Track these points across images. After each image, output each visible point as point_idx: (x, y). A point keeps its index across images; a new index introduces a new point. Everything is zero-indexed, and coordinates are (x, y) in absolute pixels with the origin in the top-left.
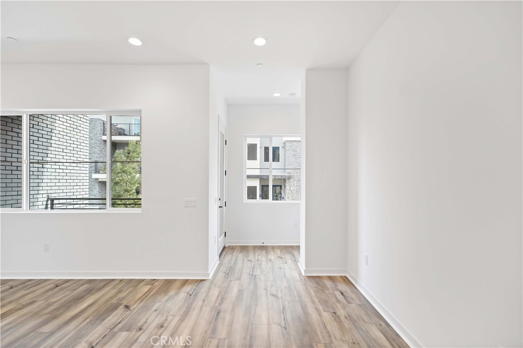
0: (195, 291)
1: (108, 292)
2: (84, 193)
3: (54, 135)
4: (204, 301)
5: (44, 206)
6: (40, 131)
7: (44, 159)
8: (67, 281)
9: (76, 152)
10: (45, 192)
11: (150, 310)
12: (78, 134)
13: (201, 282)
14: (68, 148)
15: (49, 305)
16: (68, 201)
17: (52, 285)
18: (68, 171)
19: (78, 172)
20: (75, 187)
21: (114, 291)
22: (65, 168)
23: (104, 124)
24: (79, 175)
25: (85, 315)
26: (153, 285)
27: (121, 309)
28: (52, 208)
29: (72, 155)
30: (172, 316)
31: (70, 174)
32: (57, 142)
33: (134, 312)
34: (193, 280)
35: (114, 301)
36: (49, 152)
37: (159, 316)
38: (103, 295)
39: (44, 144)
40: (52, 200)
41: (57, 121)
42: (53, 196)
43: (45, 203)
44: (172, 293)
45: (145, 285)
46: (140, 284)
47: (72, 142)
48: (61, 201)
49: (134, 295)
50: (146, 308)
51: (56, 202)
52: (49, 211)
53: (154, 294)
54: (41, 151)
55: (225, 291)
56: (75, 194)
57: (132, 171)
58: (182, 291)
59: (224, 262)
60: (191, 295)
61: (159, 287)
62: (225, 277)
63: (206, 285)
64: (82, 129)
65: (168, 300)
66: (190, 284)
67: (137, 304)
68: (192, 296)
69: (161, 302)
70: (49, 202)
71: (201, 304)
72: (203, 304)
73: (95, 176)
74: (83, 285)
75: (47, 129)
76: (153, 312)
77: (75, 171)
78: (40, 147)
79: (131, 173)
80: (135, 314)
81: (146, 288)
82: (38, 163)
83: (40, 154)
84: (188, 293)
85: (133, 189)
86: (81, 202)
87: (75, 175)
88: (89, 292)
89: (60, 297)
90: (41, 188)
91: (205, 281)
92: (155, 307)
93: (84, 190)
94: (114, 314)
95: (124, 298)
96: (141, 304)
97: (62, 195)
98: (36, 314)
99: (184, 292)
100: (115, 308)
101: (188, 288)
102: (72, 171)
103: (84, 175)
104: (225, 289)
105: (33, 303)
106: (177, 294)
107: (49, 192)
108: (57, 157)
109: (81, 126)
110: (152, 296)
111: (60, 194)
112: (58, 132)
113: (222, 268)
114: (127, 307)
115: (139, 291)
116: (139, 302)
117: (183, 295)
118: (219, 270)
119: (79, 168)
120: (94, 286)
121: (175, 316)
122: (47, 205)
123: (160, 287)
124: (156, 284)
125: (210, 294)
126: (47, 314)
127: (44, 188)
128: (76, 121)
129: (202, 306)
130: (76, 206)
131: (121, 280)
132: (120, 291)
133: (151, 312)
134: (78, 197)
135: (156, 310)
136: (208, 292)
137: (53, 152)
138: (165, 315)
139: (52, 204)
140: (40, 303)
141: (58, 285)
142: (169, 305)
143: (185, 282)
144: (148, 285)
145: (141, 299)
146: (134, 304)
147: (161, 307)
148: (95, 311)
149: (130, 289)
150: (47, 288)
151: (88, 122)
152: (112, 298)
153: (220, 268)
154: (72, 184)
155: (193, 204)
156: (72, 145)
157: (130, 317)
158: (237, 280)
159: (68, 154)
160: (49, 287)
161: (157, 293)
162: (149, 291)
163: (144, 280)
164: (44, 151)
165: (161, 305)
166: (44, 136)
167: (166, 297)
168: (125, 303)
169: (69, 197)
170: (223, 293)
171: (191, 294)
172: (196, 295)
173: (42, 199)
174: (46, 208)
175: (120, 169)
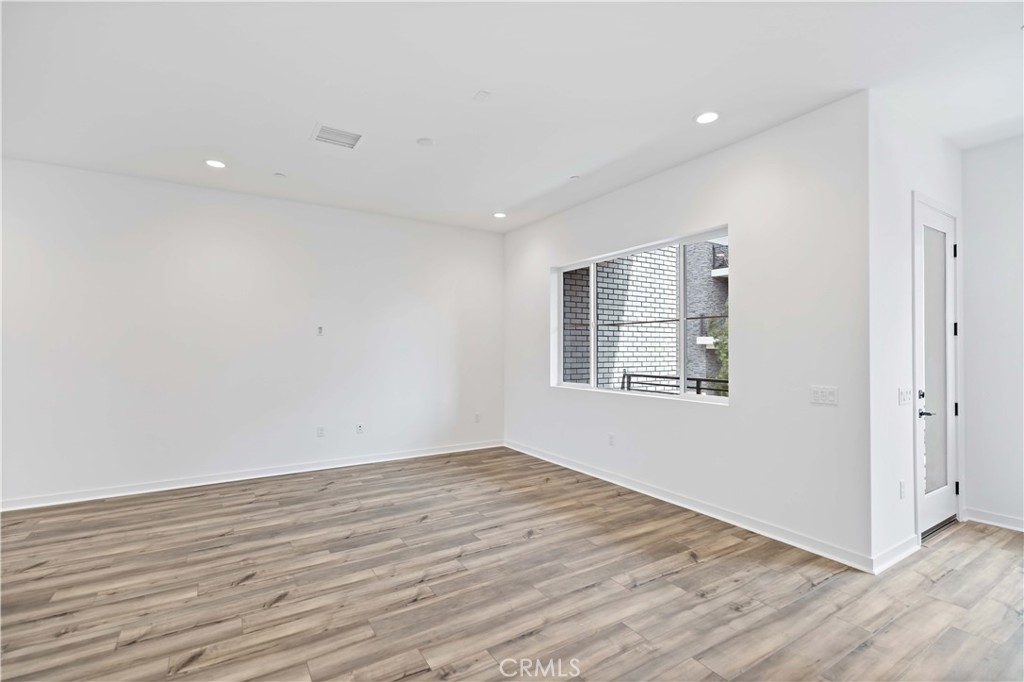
0: (826, 583)
1: (675, 524)
2: (670, 368)
3: (630, 283)
4: (840, 608)
5: (620, 385)
6: (615, 281)
7: (621, 318)
8: (632, 492)
10: (621, 365)
11: (727, 576)
12: (661, 277)
13: (849, 572)
14: (648, 300)
15: (606, 515)
16: (649, 379)
17: (615, 493)
18: (649, 335)
19: (662, 335)
20: (658, 359)
21: (684, 527)
22: (645, 330)
23: (714, 249)
24: (661, 340)
25: (640, 542)
26: (746, 539)
27: (683, 556)
28: (629, 388)
29: (653, 310)
30: (761, 602)
31: (652, 340)
32: (635, 294)
33: (701, 568)
34: (832, 561)
35: (679, 540)
36: (626, 308)
37: (739, 591)
38: (668, 526)
39: (620, 297)
40: (629, 377)
41: (635, 263)
42: (631, 371)
43: (621, 380)
44: (776, 566)
45: (732, 535)
46: (725, 531)
47: (653, 291)
48: (641, 379)
49: (710, 543)
50: (723, 570)
51: (633, 379)
52: (626, 392)
53: (743, 555)
54: (616, 308)
55: (906, 614)
56: (658, 369)
58: (799, 571)
59: (934, 554)
60: (813, 585)
61: (755, 546)
62: (920, 585)
63: (859, 582)
64: (665, 268)
65: (764, 573)
66: (820, 565)
67: (709, 558)
68: (814, 588)
69: (750, 572)
70: (626, 380)
71: (831, 612)
72: (835, 612)
73: (701, 340)
74: (648, 503)
75: (623, 277)
76: (730, 581)
77: (657, 335)
78: (615, 302)
80: (701, 570)
81: (733, 541)
82: (613, 325)
83: (615, 313)
84: (809, 580)
86: (665, 382)
87: (657, 340)
88: (652, 516)
89: (620, 510)
90: (616, 359)
91: (859, 575)
92: (736, 576)
93: (670, 364)
94: (674, 557)
95: (693, 541)
96: (716, 562)
97: (641, 371)
98: (591, 520)
99: (802, 574)
100: (676, 549)
101: (812, 571)
102: (654, 335)
103: (670, 340)
104: (906, 609)
105: (591, 505)
106: (785, 571)
107: (625, 365)
108: (635, 314)
109: (666, 263)
110: (738, 556)
111: (640, 369)
112: (635, 278)
113: (921, 563)
114: (694, 556)
115: (719, 541)
116: (714, 556)
117: (796, 578)
118: (909, 565)
119: (662, 330)
120: (661, 510)
121: (766, 605)
122: (623, 383)
123: (758, 548)
124: (753, 540)
125: (861, 602)
126: (602, 524)
127: (621, 359)
128: (658, 257)
129: (830, 615)
130: (659, 388)
131: (698, 515)
132: (691, 530)
133: (727, 579)
134: (663, 374)
135: (736, 581)
136: (859, 597)
137: (630, 308)
138: (749, 594)
139: (629, 383)
140: (598, 509)
141: (623, 494)
142: (762, 582)
143: (812, 559)
144: (738, 537)
145: (719, 554)
146: (705, 557)
147: (747, 580)
148: (651, 543)
149: (706, 533)
150: (608, 494)
151: (674, 255)
152: (677, 535)
153: (914, 562)
154: (653, 354)
155: (831, 398)
157: (692, 572)
158: (955, 604)
159: (648, 310)
160: (611, 493)
161: (749, 556)
162: (736, 547)
163: (734, 526)
164: (620, 308)
165: (748, 577)
166: (620, 287)
167: (762, 569)
168: (692, 548)
169: (649, 374)
170: (900, 614)
171: (815, 582)
172: (825, 590)
173: (618, 375)
174: (623, 388)
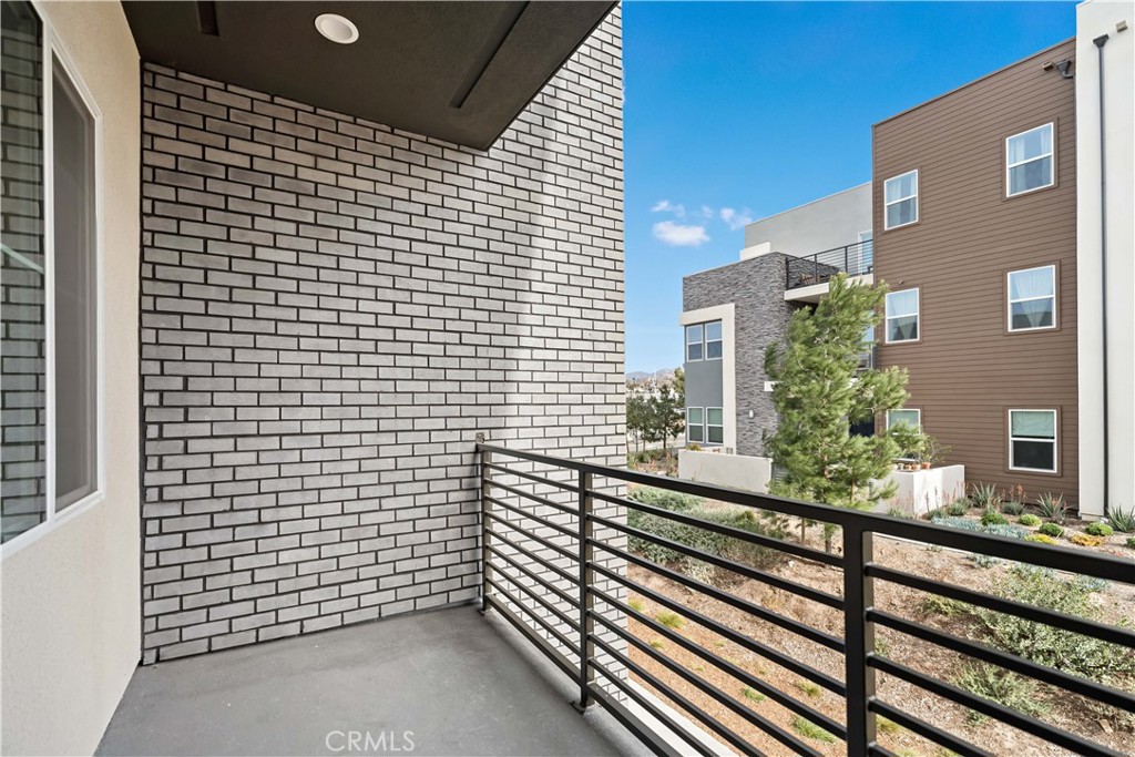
2: (611, 430)
3: (498, 235)
6: (449, 226)
9: (577, 291)
10: (470, 423)
12: (585, 229)
14: (548, 277)
18: (551, 355)
19: (587, 356)
20: (575, 410)
22: (540, 343)
23: (787, 263)
24: (588, 367)
29: (564, 301)
31: (559, 366)
32: (509, 260)
36: (483, 292)
39: (464, 266)
41: (508, 191)
47: (563, 257)
54: (453, 289)
57: (835, 366)
75: (474, 219)
77: (576, 356)
78: (450, 276)
79: (831, 372)
83: (450, 301)
85: (837, 416)
87: (574, 367)
90: (455, 411)
93: (611, 419)
102: (563, 356)
107: (482, 423)
112: (511, 226)
128: (575, 185)
154: (563, 399)
156: (562, 268)
159: (548, 299)
164: (464, 290)
166: (464, 241)
175: (803, 362)
